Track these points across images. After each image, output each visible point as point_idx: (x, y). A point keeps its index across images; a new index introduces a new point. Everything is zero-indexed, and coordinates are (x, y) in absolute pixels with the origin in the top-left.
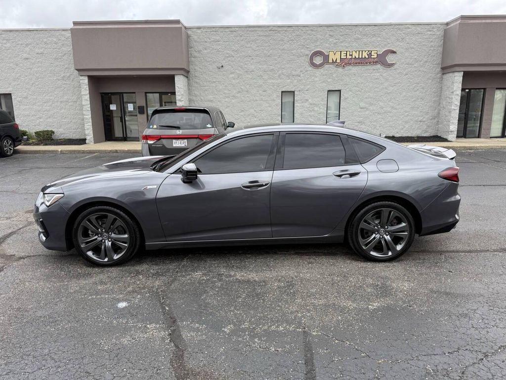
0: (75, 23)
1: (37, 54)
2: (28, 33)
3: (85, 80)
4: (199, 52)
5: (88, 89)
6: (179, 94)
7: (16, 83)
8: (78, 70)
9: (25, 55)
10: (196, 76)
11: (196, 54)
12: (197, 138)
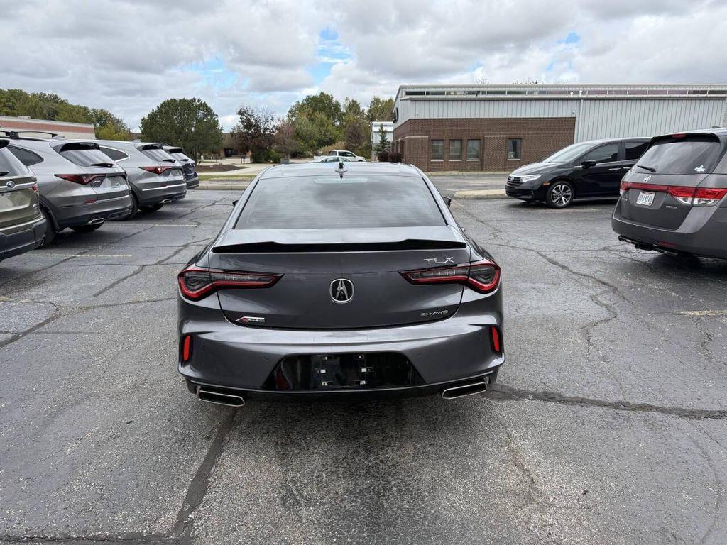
12: (666, 192)
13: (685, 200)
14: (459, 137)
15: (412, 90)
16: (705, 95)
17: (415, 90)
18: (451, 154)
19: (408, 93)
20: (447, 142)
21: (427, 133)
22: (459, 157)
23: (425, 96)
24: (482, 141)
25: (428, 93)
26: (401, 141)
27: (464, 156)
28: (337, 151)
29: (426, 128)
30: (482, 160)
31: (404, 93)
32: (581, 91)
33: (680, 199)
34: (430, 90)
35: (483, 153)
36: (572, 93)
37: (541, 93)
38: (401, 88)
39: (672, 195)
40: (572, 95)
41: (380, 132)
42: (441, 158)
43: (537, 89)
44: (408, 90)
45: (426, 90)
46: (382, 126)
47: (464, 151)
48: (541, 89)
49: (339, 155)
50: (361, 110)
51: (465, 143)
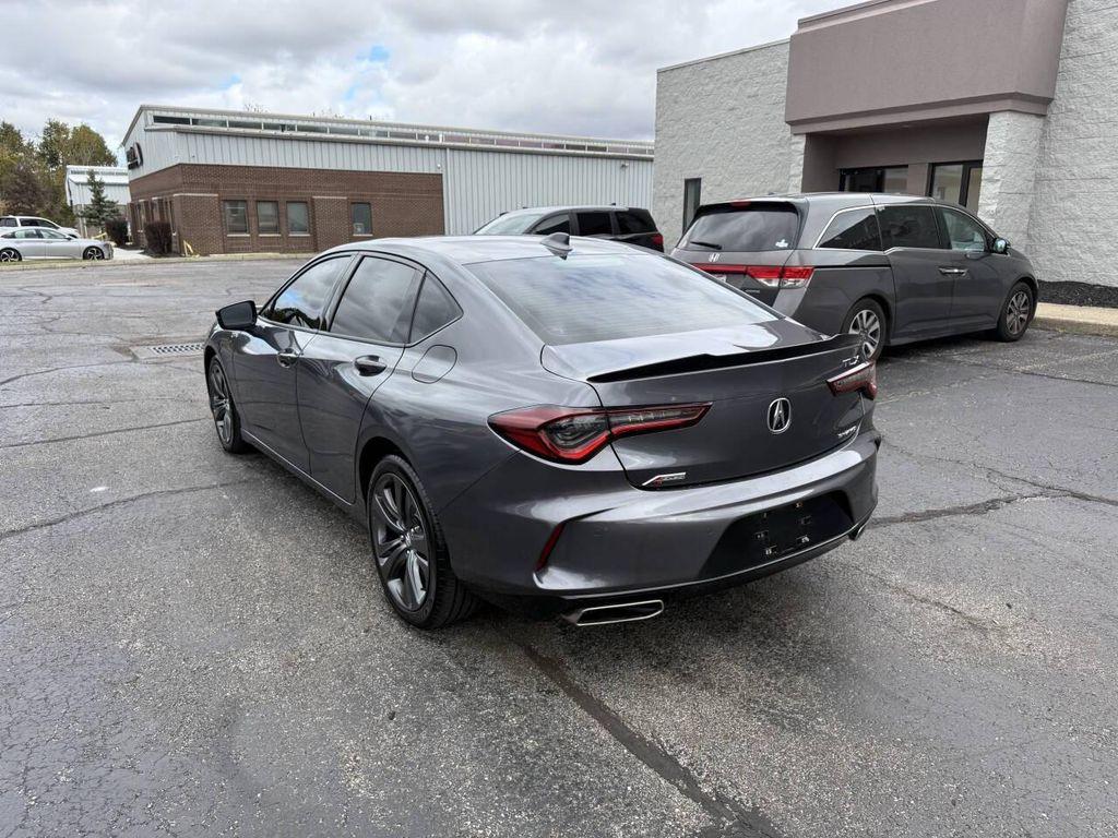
0: (802, 23)
1: (749, 97)
2: (741, 58)
3: (800, 144)
4: (1095, 38)
5: (802, 162)
6: (991, 163)
7: (710, 157)
8: (791, 123)
9: (731, 103)
10: (1071, 110)
11: (1082, 47)
12: (745, 273)
13: (768, 281)
14: (271, 196)
15: (164, 114)
16: (582, 152)
17: (171, 114)
18: (261, 224)
19: (158, 119)
20: (251, 204)
21: (215, 188)
22: (276, 229)
23: (191, 126)
24: (310, 204)
25: (195, 122)
26: (160, 201)
27: (284, 229)
28: (18, 218)
29: (213, 180)
30: (315, 235)
31: (151, 120)
32: (441, 136)
33: (762, 280)
34: (198, 116)
35: (314, 223)
36: (427, 137)
37: (380, 134)
38: (142, 109)
39: (752, 277)
40: (427, 141)
41: (90, 183)
42: (245, 231)
43: (373, 128)
44: (157, 113)
45: (191, 116)
46: (92, 174)
47: (283, 219)
48: (379, 128)
49: (22, 225)
50: (25, 143)
51: (282, 207)
